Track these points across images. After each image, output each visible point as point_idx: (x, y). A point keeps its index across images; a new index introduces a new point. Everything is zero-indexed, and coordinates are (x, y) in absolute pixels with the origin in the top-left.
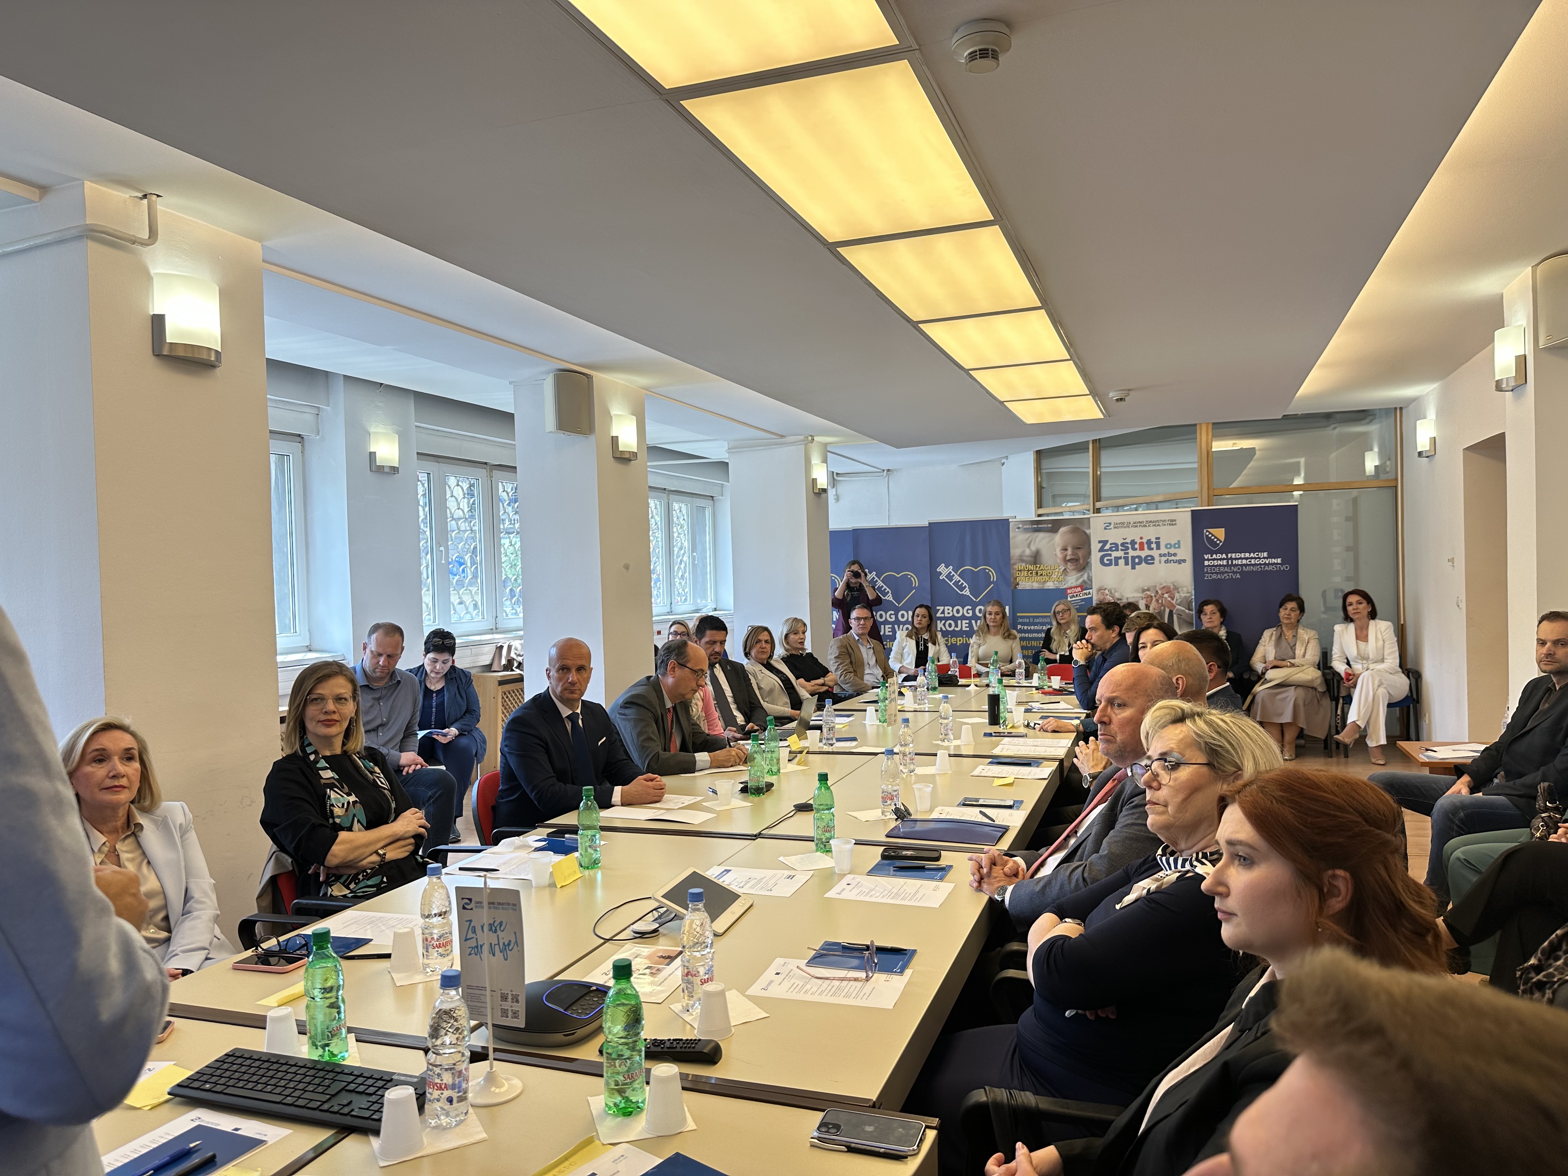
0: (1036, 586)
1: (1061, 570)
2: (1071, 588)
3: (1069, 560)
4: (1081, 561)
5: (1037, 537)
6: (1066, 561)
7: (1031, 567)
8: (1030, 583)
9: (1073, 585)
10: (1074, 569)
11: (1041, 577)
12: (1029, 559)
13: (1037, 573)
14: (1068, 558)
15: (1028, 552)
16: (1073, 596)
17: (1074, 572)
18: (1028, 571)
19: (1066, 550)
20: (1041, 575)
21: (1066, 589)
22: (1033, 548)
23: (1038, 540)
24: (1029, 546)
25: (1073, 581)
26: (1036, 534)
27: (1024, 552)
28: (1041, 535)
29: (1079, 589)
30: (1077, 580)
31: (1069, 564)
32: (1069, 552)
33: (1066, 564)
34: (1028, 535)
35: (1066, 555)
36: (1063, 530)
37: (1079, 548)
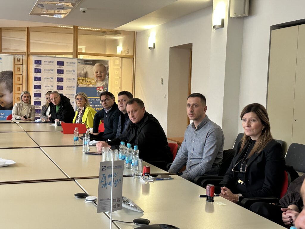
0: (85, 86)
1: (95, 80)
2: (99, 87)
3: (98, 77)
4: (103, 77)
5: (86, 67)
6: (97, 77)
7: (84, 79)
8: (83, 85)
9: (99, 86)
10: (100, 80)
11: (88, 83)
12: (83, 75)
13: (86, 81)
14: (98, 76)
15: (83, 72)
16: (99, 91)
17: (100, 81)
18: (83, 80)
19: (97, 72)
20: (88, 82)
21: (97, 88)
22: (85, 71)
23: (87, 68)
24: (83, 70)
25: (100, 85)
26: (86, 65)
27: (81, 72)
28: (88, 66)
29: (102, 88)
30: (101, 85)
31: (98, 78)
32: (99, 73)
33: (97, 78)
34: (83, 66)
35: (97, 75)
36: (96, 64)
37: (102, 72)
